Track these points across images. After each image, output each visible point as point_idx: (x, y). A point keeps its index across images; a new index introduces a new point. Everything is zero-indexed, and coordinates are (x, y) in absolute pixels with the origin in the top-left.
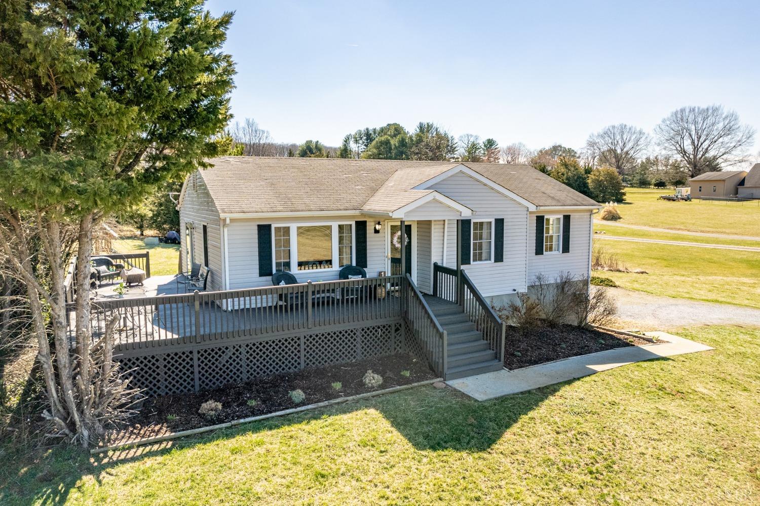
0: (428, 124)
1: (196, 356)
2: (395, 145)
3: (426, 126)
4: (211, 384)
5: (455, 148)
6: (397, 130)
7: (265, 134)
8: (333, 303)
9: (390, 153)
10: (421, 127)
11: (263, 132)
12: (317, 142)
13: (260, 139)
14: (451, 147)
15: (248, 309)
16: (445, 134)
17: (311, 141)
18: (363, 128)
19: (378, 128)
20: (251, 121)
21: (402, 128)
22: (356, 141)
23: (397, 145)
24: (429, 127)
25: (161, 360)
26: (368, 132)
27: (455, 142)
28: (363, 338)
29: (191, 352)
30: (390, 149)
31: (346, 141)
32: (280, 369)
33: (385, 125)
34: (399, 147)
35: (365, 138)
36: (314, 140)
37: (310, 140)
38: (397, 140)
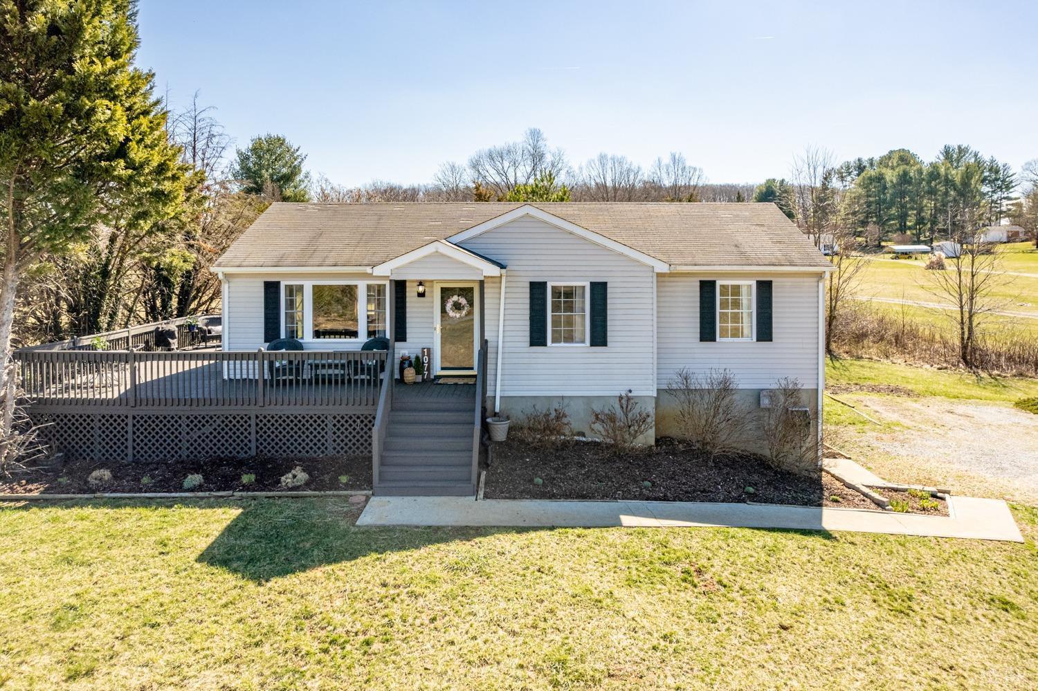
0: (959, 147)
1: (130, 421)
2: (892, 182)
3: (957, 151)
4: (154, 456)
5: (1011, 182)
6: (905, 158)
7: (697, 173)
8: (330, 382)
9: (884, 194)
10: (947, 153)
11: (695, 169)
12: (783, 181)
13: (690, 179)
14: (1003, 181)
15: (251, 380)
16: (992, 161)
17: (774, 180)
18: (852, 159)
19: (877, 158)
20: (677, 157)
21: (913, 156)
22: (842, 177)
23: (895, 181)
24: (962, 151)
25: (96, 421)
26: (860, 164)
27: (1011, 173)
28: (335, 429)
29: (127, 417)
30: (885, 188)
31: (825, 179)
32: (227, 452)
33: (885, 153)
34: (897, 184)
35: (856, 172)
36: (779, 179)
37: (772, 177)
38: (895, 173)
